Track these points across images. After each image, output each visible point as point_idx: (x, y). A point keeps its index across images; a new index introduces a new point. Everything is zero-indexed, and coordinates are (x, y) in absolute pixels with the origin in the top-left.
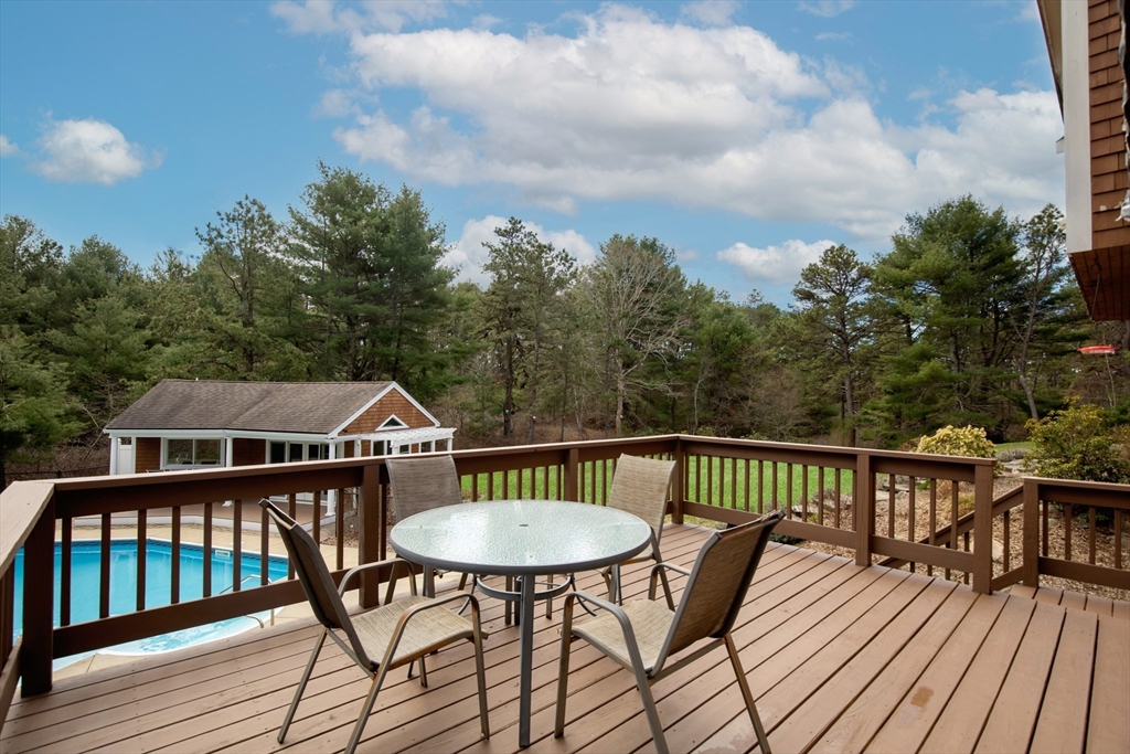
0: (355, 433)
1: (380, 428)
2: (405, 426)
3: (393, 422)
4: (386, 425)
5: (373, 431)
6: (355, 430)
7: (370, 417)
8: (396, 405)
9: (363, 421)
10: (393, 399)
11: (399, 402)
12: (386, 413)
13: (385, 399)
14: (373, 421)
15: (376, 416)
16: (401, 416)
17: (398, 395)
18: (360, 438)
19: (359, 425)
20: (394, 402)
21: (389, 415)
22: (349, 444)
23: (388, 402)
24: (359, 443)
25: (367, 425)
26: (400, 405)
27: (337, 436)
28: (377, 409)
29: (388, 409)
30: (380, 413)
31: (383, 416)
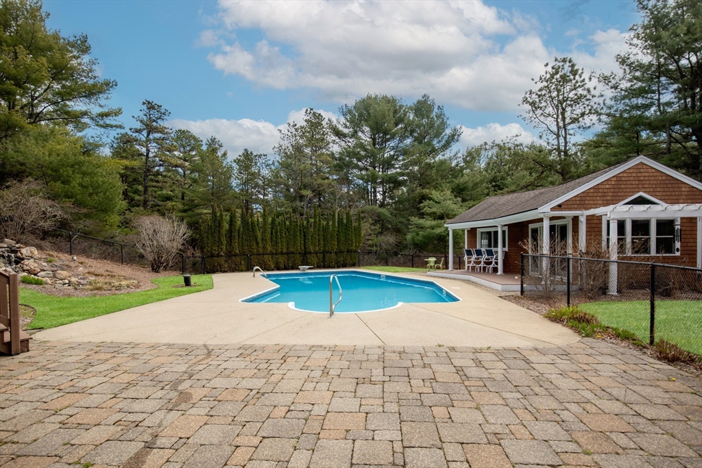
0: (577, 209)
1: (617, 206)
2: (662, 205)
3: (641, 200)
4: (629, 203)
6: (576, 206)
7: (600, 194)
8: (647, 182)
9: (588, 198)
10: (639, 175)
11: (653, 178)
12: (628, 190)
13: (625, 175)
14: (605, 198)
15: (611, 194)
16: (658, 194)
17: (650, 170)
18: (583, 215)
19: (582, 202)
20: (642, 178)
21: (634, 193)
22: (576, 220)
23: (631, 179)
24: (583, 220)
25: (596, 202)
26: (655, 182)
27: (549, 210)
28: (611, 186)
29: (631, 186)
30: (617, 190)
31: (623, 194)
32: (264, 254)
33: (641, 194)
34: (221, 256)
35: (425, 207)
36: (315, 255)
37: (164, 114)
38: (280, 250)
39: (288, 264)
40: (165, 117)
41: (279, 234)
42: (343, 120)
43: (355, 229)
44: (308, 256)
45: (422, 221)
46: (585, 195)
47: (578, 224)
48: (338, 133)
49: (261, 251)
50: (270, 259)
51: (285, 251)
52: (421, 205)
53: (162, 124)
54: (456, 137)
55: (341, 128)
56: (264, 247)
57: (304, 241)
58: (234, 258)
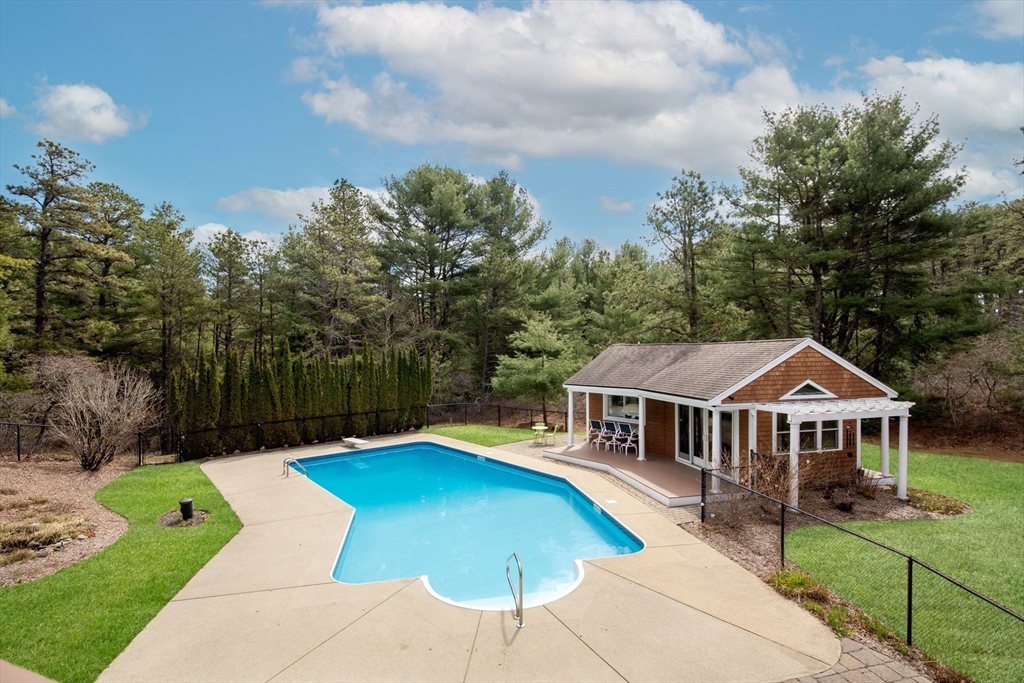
0: (747, 401)
1: (787, 396)
2: (830, 395)
3: (809, 389)
4: (797, 393)
5: (775, 399)
6: (747, 397)
7: (770, 383)
8: (814, 368)
9: (759, 387)
10: (807, 360)
11: (819, 364)
12: (797, 378)
13: (794, 360)
14: (775, 387)
15: (780, 382)
16: (823, 382)
17: (817, 355)
18: (754, 408)
19: (753, 392)
20: (809, 364)
21: (802, 381)
22: (744, 414)
23: (799, 364)
24: (753, 414)
25: (766, 392)
26: (821, 368)
27: (720, 403)
28: (781, 373)
29: (799, 373)
30: (786, 378)
31: (792, 382)
32: (284, 421)
33: (808, 382)
34: (212, 429)
35: (516, 339)
36: (364, 417)
37: (83, 167)
38: (311, 413)
39: (323, 433)
40: (84, 173)
41: (309, 388)
42: (387, 197)
43: (423, 374)
44: (354, 418)
45: (514, 361)
46: (756, 383)
47: (747, 418)
48: (382, 217)
49: (280, 416)
50: (295, 428)
51: (317, 414)
52: (511, 336)
53: (76, 183)
54: (543, 234)
55: (384, 208)
56: (286, 411)
57: (349, 397)
58: (233, 431)
